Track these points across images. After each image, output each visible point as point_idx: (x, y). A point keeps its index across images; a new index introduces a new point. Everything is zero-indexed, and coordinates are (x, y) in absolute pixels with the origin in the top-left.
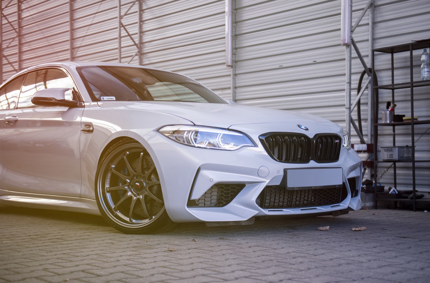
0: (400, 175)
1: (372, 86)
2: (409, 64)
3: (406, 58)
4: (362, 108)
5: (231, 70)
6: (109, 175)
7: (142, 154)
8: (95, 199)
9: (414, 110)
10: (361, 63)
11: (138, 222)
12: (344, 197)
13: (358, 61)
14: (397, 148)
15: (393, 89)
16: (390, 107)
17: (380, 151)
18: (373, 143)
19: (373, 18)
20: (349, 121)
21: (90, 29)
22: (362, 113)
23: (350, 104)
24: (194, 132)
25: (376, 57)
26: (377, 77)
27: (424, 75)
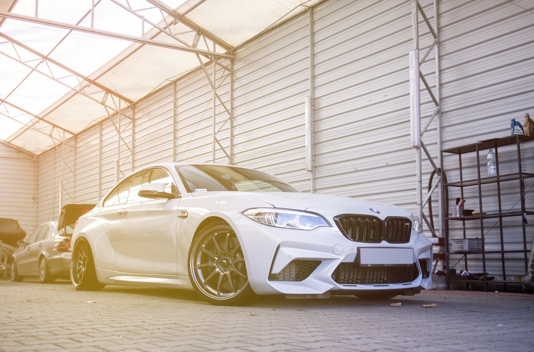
0: (471, 266)
1: (441, 185)
2: (476, 163)
3: (473, 158)
4: (433, 204)
5: (311, 174)
6: (200, 254)
7: (228, 234)
8: (188, 275)
9: (483, 205)
10: (431, 164)
11: (225, 295)
12: (415, 276)
13: (428, 162)
14: (467, 240)
15: (462, 187)
16: (459, 202)
17: (451, 244)
18: (444, 237)
19: (441, 123)
20: (421, 216)
21: (189, 145)
22: (433, 209)
23: (422, 202)
24: (274, 214)
25: (444, 159)
26: (447, 176)
27: (491, 172)
